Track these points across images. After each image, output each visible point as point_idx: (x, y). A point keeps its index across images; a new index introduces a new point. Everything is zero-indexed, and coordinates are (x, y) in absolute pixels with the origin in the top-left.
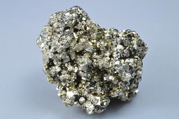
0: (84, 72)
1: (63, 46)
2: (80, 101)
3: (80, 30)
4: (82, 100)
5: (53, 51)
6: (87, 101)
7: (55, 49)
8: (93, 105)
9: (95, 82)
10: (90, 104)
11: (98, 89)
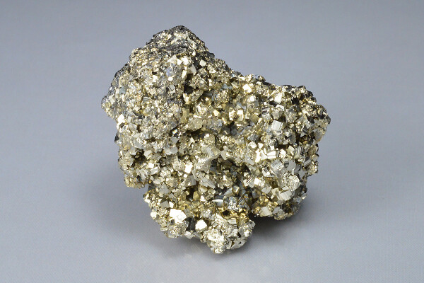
0: (206, 173)
1: (165, 127)
2: (196, 228)
3: (197, 88)
4: (200, 225)
5: (147, 138)
6: (210, 228)
7: (150, 133)
8: (223, 237)
9: (226, 189)
10: (217, 235)
11: (231, 202)
